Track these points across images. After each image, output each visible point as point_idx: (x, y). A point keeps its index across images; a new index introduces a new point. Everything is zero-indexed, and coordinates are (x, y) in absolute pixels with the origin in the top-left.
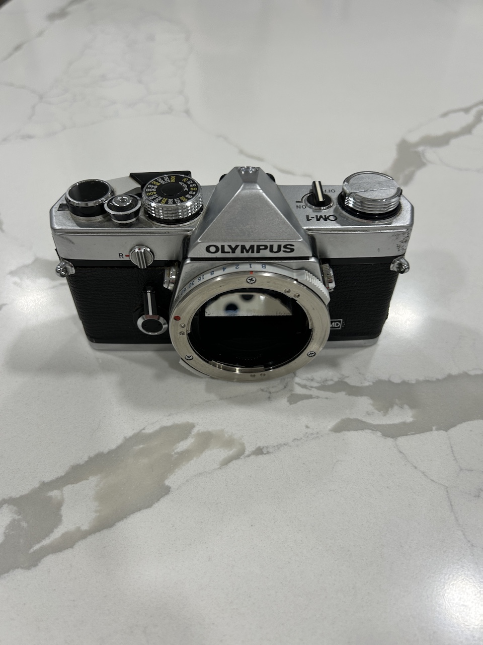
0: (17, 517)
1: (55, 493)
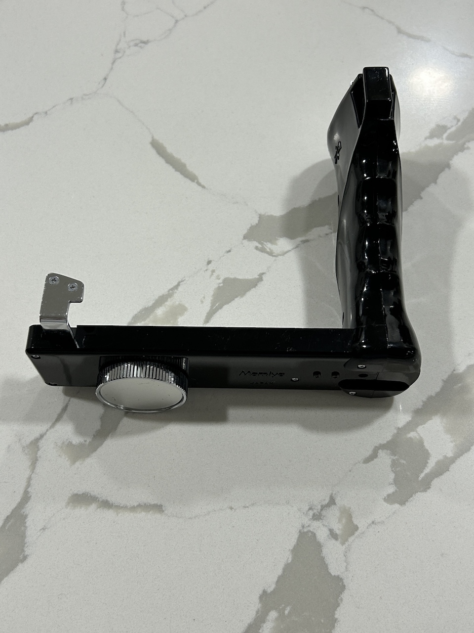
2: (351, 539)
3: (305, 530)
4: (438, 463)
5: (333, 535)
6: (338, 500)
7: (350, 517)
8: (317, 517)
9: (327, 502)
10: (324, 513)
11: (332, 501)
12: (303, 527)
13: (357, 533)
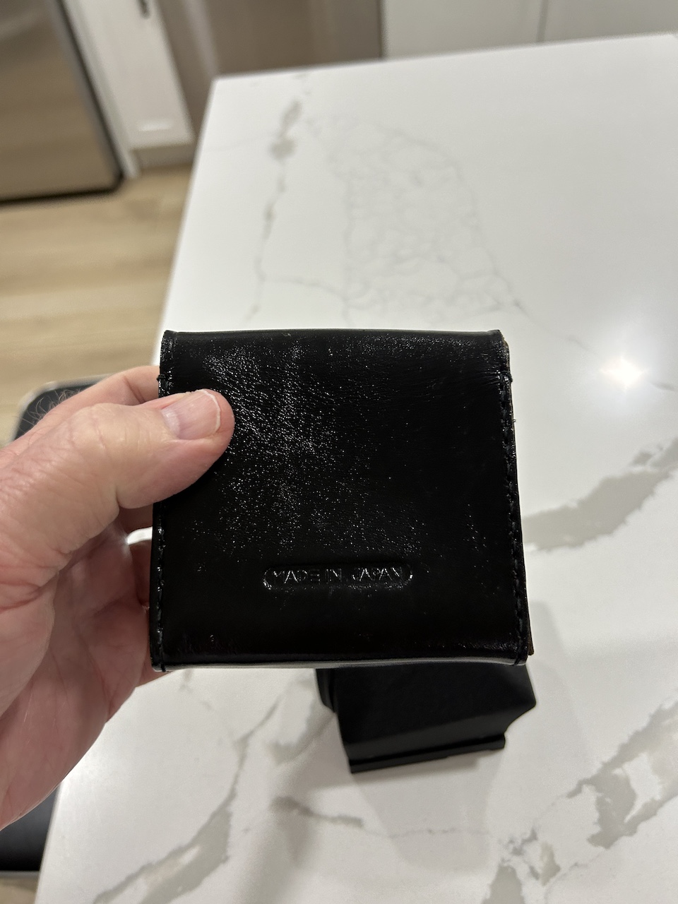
0: (600, 795)
1: (618, 771)
2: (552, 880)
3: (505, 865)
4: (645, 805)
5: (534, 873)
6: (540, 836)
7: (552, 856)
8: (518, 852)
9: (528, 835)
10: (525, 848)
11: (534, 837)
12: (503, 860)
13: (559, 875)
